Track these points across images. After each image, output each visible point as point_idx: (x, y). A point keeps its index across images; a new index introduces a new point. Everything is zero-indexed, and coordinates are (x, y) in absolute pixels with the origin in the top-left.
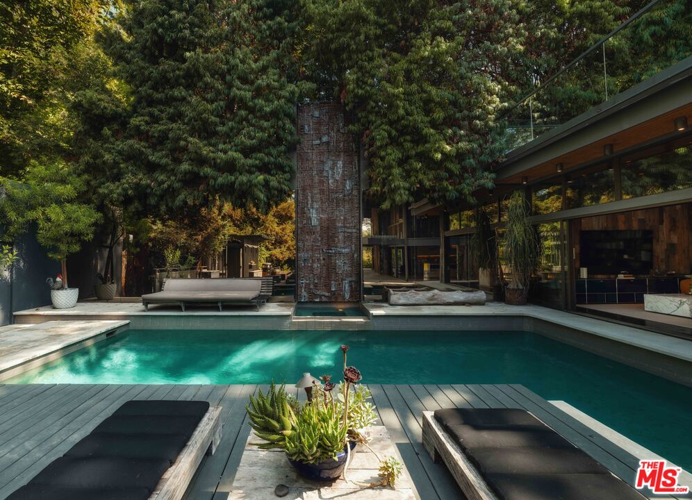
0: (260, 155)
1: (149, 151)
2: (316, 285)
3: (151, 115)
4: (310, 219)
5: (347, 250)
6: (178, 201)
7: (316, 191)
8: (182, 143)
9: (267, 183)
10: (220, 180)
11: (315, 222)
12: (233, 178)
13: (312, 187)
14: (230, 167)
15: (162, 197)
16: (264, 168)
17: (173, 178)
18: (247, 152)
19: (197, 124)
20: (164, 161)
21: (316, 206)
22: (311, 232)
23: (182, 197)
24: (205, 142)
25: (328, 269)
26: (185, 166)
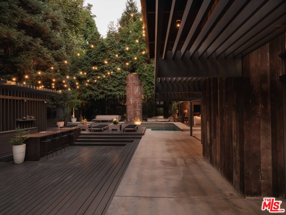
0: (117, 88)
1: (92, 86)
2: (132, 118)
3: (93, 78)
4: (130, 102)
5: (139, 109)
6: (99, 98)
7: (132, 95)
8: (100, 85)
9: (119, 94)
10: (109, 94)
11: (131, 102)
12: (111, 93)
13: (131, 94)
14: (111, 91)
15: (95, 97)
16: (119, 90)
17: (98, 93)
18: (114, 87)
19: (103, 81)
20: (96, 89)
21: (132, 98)
22: (131, 105)
23: (100, 97)
24: (105, 85)
25: (134, 114)
26: (101, 91)
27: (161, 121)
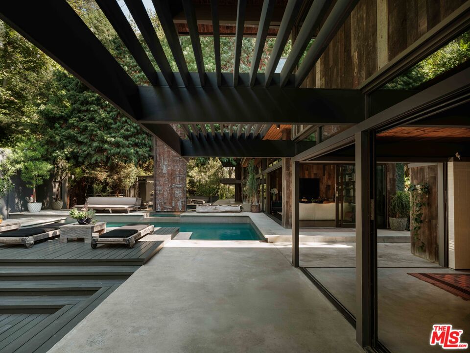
0: (133, 139)
1: (78, 135)
2: (165, 203)
3: (79, 117)
4: (162, 170)
5: (180, 186)
6: (93, 160)
7: (166, 156)
8: (94, 133)
9: (137, 153)
10: (112, 151)
11: (165, 171)
12: (119, 150)
13: (164, 154)
14: (117, 145)
15: (85, 158)
16: (136, 145)
17: (90, 149)
18: (126, 138)
19: (102, 124)
20: (85, 141)
21: (166, 163)
22: (163, 176)
23: (94, 158)
24: (106, 132)
25: (171, 195)
26: (95, 144)
27: (224, 210)
